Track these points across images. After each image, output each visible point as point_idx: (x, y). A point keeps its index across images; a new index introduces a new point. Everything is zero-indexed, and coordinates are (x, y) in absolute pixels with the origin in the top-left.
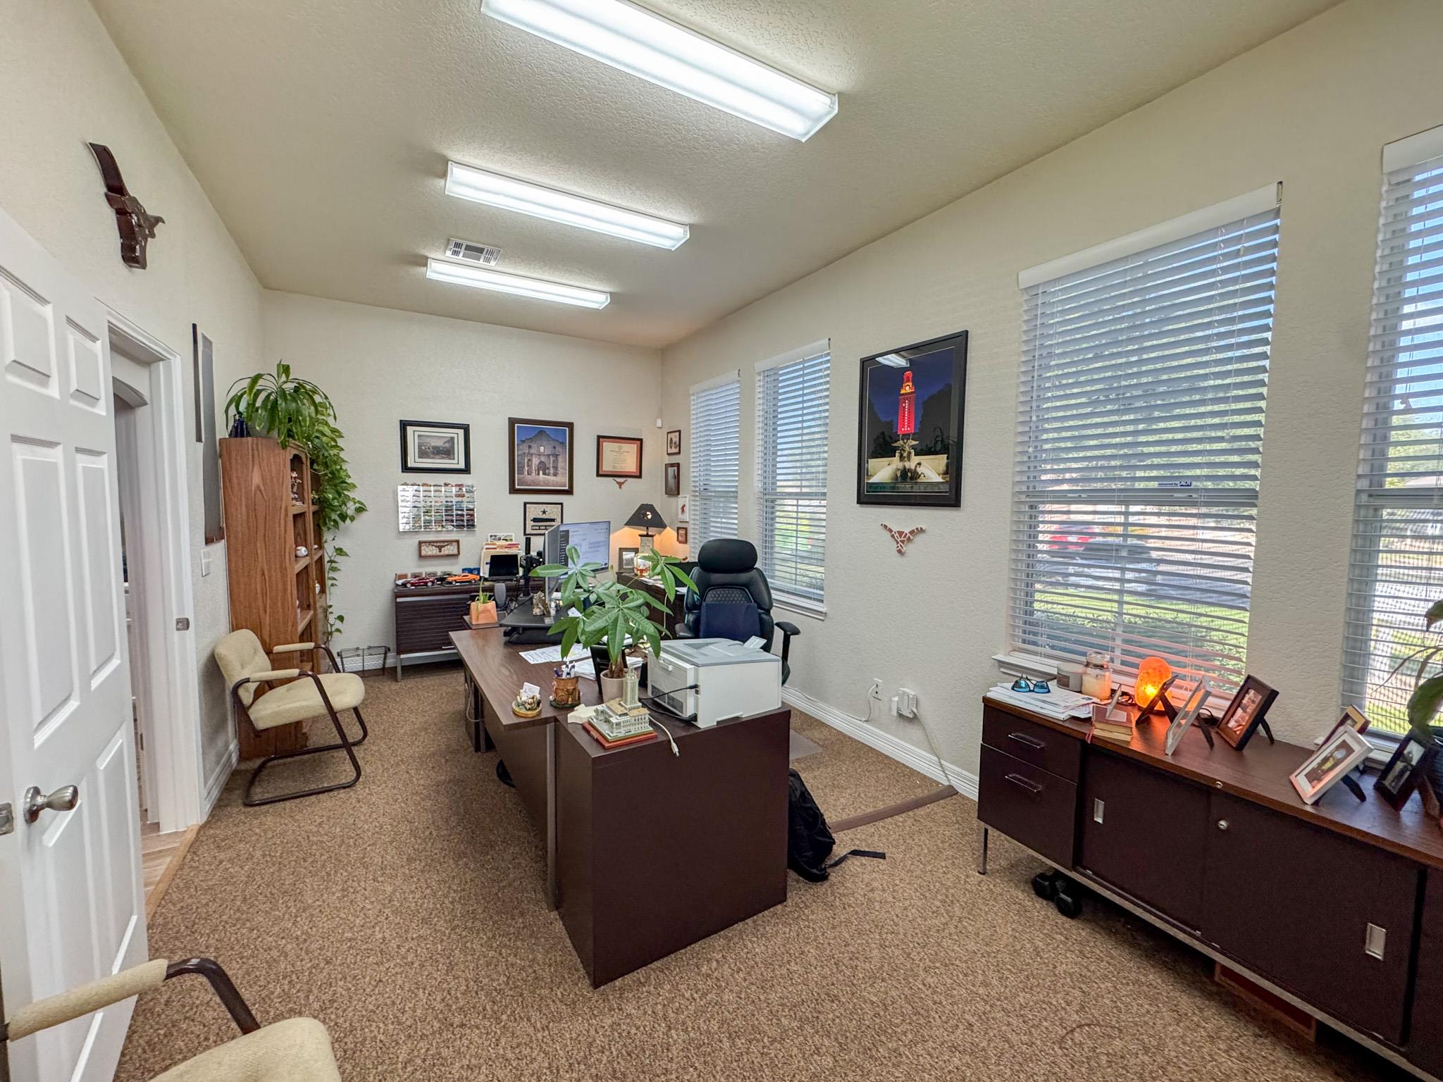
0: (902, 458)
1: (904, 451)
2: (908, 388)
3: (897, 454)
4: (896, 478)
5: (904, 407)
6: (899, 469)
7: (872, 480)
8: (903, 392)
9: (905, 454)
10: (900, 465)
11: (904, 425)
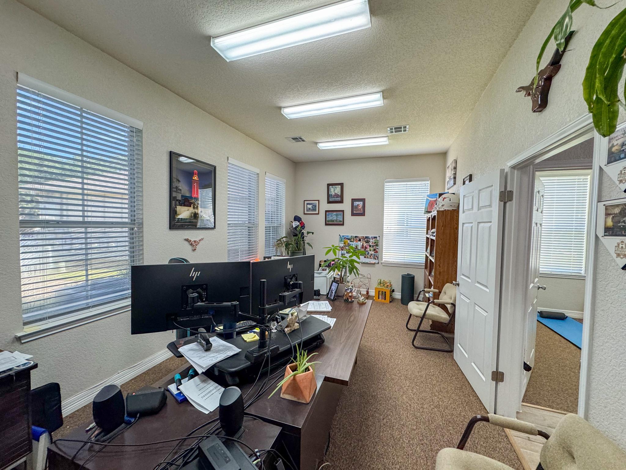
0: (194, 208)
1: (195, 205)
2: (196, 177)
3: (192, 206)
4: (191, 216)
5: (195, 185)
6: (193, 213)
7: (179, 217)
8: (194, 178)
9: (196, 207)
10: (193, 211)
11: (195, 193)
